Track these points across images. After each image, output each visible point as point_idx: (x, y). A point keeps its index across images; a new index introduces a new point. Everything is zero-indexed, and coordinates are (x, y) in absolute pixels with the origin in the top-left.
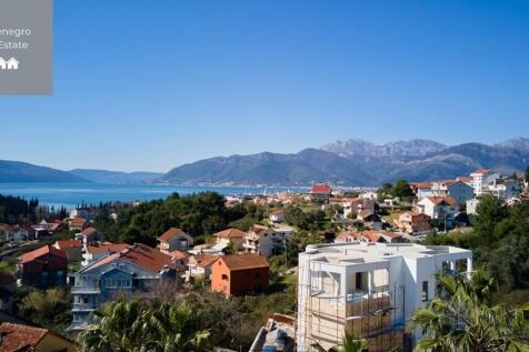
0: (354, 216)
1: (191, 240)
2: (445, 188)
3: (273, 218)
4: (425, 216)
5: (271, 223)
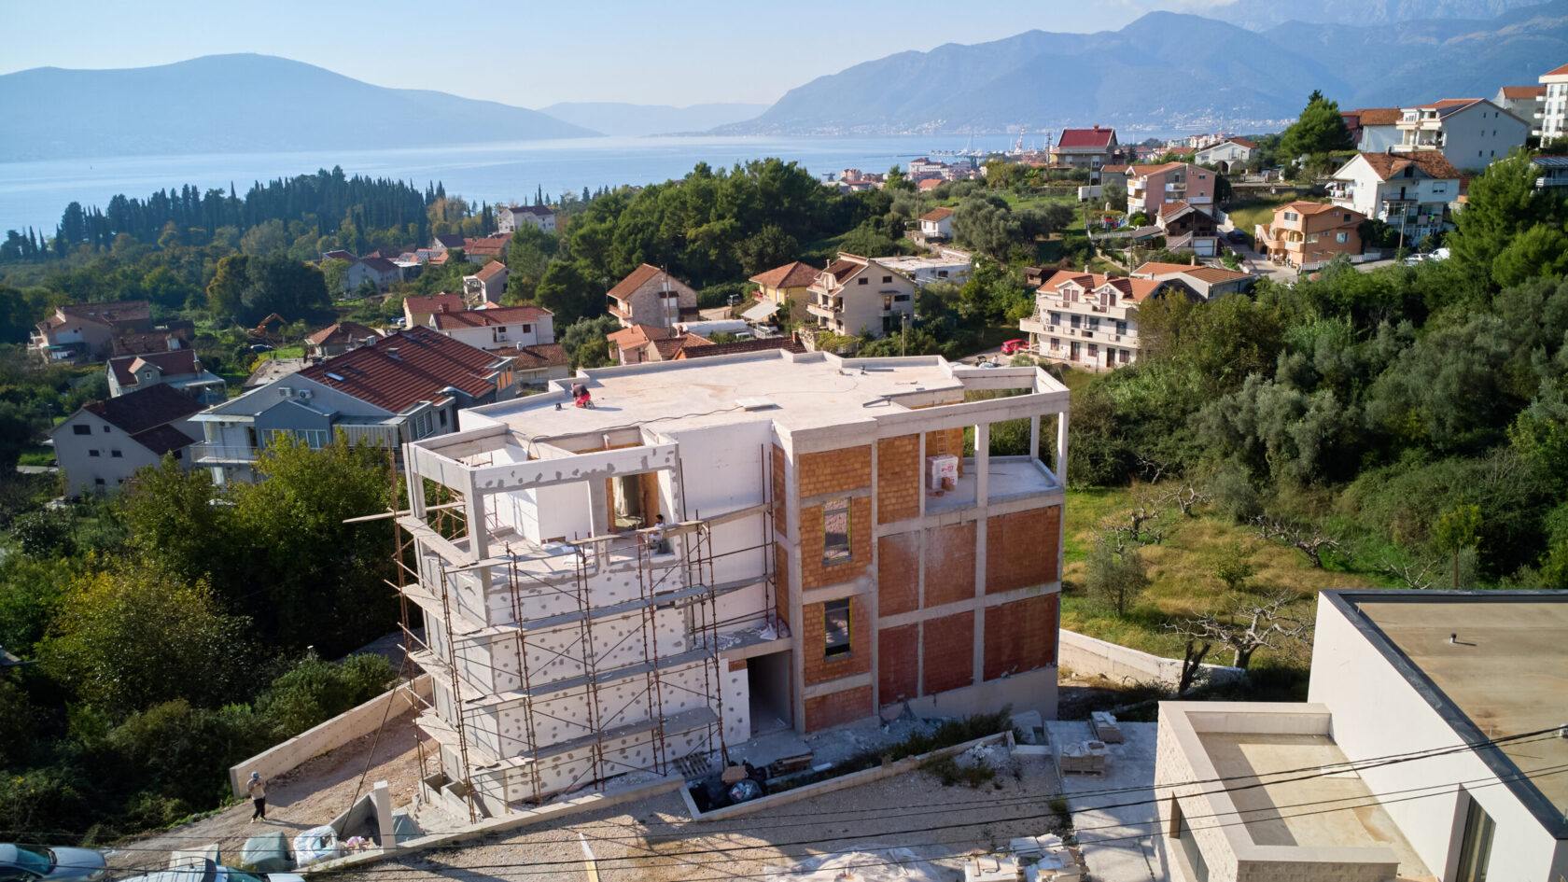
0: (1148, 219)
1: (690, 296)
2: (1435, 124)
3: (930, 228)
4: (1348, 215)
5: (921, 243)
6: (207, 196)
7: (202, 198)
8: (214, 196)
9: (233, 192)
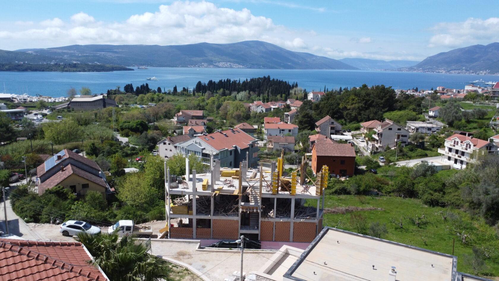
1: (339, 127)
3: (431, 114)
5: (427, 118)
6: (233, 82)
7: (231, 82)
8: (235, 82)
9: (239, 81)
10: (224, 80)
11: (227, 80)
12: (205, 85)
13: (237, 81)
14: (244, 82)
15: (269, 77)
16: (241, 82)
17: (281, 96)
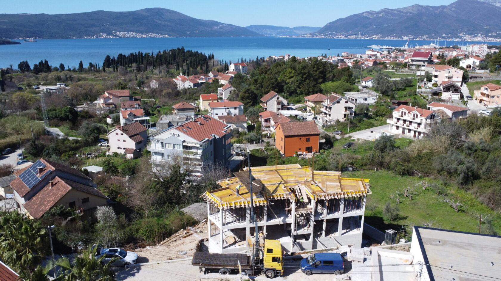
1: (285, 102)
3: (364, 84)
5: (361, 88)
10: (136, 53)
11: (139, 52)
12: (115, 59)
13: (149, 54)
14: (158, 55)
15: (183, 48)
16: (155, 55)
17: (201, 69)
